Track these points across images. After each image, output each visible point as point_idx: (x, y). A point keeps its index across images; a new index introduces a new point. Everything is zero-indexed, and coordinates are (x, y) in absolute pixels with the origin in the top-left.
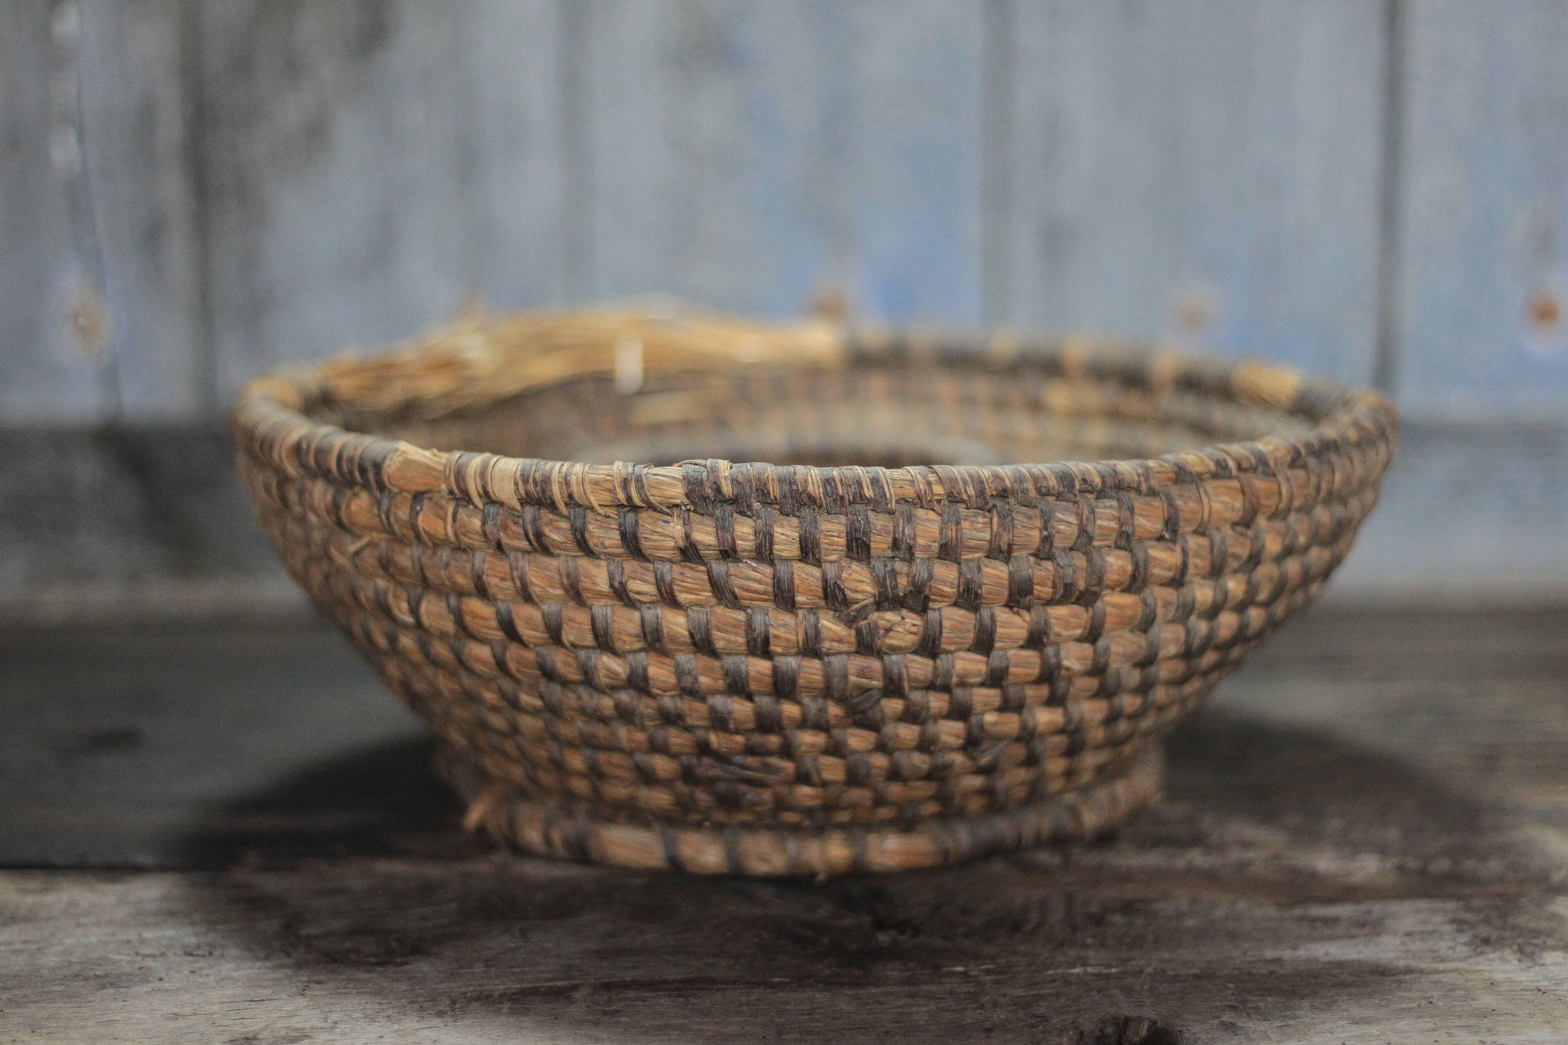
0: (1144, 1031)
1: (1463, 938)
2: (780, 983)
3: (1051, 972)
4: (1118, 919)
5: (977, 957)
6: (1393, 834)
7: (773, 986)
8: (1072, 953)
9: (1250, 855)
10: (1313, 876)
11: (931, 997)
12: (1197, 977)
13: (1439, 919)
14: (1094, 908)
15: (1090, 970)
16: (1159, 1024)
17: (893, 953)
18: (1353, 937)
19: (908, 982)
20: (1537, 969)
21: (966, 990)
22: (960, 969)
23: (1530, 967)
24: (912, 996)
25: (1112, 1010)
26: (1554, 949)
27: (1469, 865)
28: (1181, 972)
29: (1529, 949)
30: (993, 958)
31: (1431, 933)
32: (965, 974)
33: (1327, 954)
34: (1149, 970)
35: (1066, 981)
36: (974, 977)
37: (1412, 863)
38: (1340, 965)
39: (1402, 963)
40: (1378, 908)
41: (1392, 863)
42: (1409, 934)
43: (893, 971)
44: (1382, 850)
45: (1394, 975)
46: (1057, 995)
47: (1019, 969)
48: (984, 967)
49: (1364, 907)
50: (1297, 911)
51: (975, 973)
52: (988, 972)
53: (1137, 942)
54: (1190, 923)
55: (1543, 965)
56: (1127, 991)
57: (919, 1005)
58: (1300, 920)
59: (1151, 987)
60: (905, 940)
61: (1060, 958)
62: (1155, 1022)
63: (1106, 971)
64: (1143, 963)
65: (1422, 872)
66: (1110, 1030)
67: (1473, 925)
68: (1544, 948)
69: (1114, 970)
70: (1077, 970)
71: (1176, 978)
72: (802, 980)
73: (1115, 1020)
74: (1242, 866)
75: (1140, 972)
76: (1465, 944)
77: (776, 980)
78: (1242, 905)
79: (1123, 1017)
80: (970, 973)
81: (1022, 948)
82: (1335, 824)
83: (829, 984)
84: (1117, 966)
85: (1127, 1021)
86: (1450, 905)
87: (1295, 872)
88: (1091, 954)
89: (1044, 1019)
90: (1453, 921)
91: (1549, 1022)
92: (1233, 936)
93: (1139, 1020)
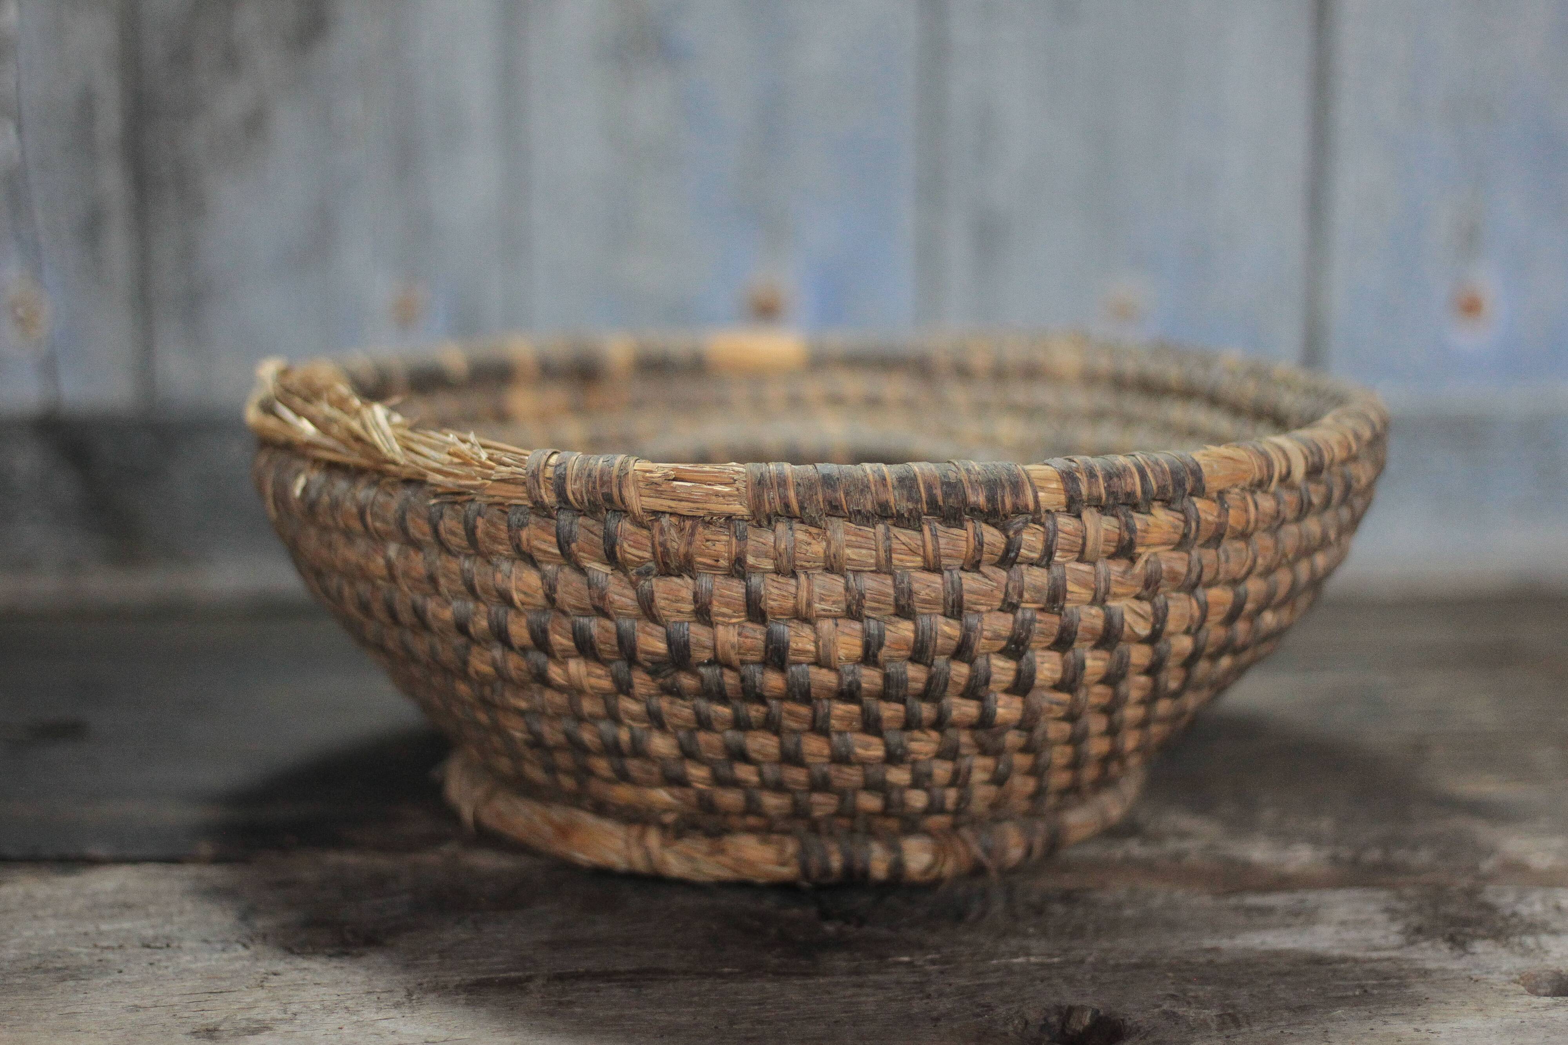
0: (1087, 1020)
1: (1397, 927)
2: (730, 974)
3: (995, 962)
4: (1058, 909)
5: (921, 947)
6: (1325, 825)
7: (721, 976)
8: (1014, 942)
9: (1186, 845)
10: (1248, 866)
11: (879, 986)
12: (1137, 966)
13: (1371, 907)
14: (1035, 898)
15: (1033, 959)
16: (1102, 1013)
17: (841, 944)
18: (1288, 926)
19: (857, 972)
20: (1469, 957)
21: (912, 979)
22: (906, 959)
23: (1462, 956)
24: (860, 986)
25: (1055, 999)
26: (1484, 938)
27: (1400, 855)
28: (1121, 961)
29: (1460, 938)
30: (937, 948)
31: (1363, 922)
32: (909, 964)
33: (1263, 943)
34: (1091, 959)
35: (1009, 970)
36: (921, 966)
37: (1346, 853)
38: (1277, 954)
39: (1336, 952)
40: (1312, 897)
41: (1325, 852)
42: (1343, 923)
43: (840, 961)
44: (1315, 840)
45: (1330, 964)
46: (1001, 984)
47: (963, 959)
48: (929, 957)
49: (1299, 895)
50: (1233, 901)
51: (920, 963)
52: (933, 962)
53: (1078, 932)
54: (1128, 912)
55: (1473, 954)
56: (1070, 980)
57: (868, 995)
58: (1236, 909)
59: (1093, 977)
60: (851, 930)
61: (1003, 947)
62: (1098, 1011)
63: (1049, 961)
64: (1084, 952)
65: (1355, 862)
66: (1053, 1019)
67: (1406, 915)
68: (1474, 937)
69: (1056, 960)
70: (1021, 960)
71: (1116, 968)
72: (752, 971)
73: (1059, 1009)
74: (1178, 857)
75: (1082, 961)
76: (1399, 933)
77: (726, 970)
78: (1179, 894)
79: (1066, 1008)
80: (916, 963)
81: (966, 938)
82: (1268, 815)
83: (779, 974)
84: (1059, 956)
85: (1071, 1009)
86: (1383, 894)
87: (1231, 862)
88: (1033, 943)
89: (989, 1008)
90: (1387, 910)
91: (1481, 1010)
92: (1171, 926)
93: (1083, 1009)
